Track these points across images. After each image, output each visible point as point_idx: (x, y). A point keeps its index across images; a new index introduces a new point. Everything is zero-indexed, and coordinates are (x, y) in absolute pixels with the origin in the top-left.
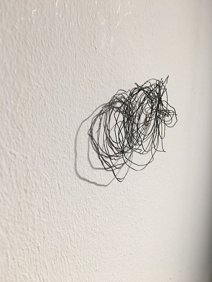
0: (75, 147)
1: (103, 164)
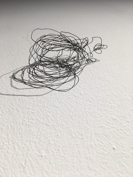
1: (32, 86)
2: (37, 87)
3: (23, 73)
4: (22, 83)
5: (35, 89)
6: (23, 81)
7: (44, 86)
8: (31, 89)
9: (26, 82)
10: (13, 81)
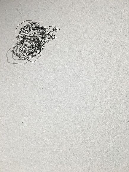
0: (7, 56)
3: (17, 48)
6: (17, 55)
7: (25, 58)
8: (20, 60)
9: (19, 55)
10: (13, 54)
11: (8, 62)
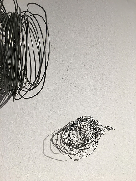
0: (43, 145)
1: (61, 152)
2: (63, 153)
3: (58, 137)
4: (56, 148)
5: (62, 155)
6: (57, 146)
7: (66, 153)
8: (60, 155)
9: (59, 147)
10: (52, 144)
11: (44, 154)
